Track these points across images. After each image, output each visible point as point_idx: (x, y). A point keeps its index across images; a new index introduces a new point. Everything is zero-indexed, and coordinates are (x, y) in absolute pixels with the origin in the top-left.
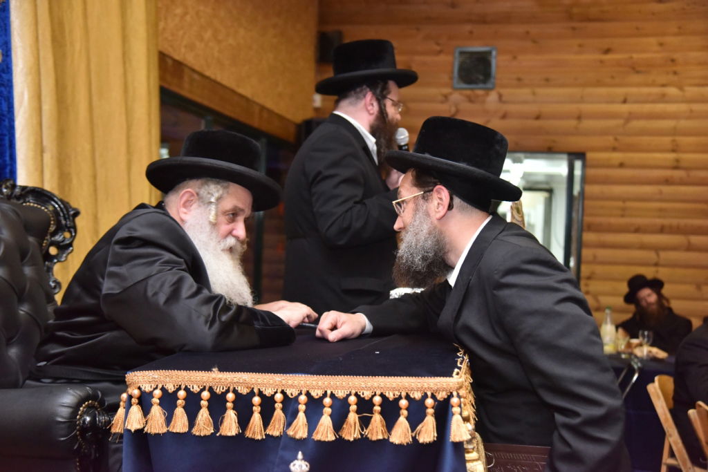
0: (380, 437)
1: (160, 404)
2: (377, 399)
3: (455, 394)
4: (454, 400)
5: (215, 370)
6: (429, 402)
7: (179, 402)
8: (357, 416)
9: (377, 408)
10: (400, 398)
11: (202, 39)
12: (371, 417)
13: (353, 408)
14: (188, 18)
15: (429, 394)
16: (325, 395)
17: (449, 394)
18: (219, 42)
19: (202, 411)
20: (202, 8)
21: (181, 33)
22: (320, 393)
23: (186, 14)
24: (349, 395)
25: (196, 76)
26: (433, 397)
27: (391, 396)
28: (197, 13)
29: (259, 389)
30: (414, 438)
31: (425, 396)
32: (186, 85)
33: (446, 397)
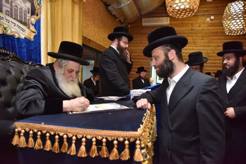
0: (105, 156)
1: (24, 136)
2: (104, 140)
3: (138, 139)
4: (138, 142)
5: (43, 123)
6: (127, 142)
7: (30, 135)
8: (96, 147)
9: (104, 144)
10: (114, 140)
11: (96, 35)
12: (102, 148)
13: (94, 143)
14: (92, 30)
15: (126, 139)
16: (83, 137)
17: (135, 139)
18: (100, 36)
19: (38, 140)
20: (95, 29)
21: (90, 33)
22: (81, 136)
23: (91, 29)
24: (92, 138)
25: (94, 43)
26: (129, 140)
27: (110, 139)
28: (94, 30)
29: (58, 133)
30: (120, 158)
31: (125, 140)
32: (92, 45)
33: (134, 140)
